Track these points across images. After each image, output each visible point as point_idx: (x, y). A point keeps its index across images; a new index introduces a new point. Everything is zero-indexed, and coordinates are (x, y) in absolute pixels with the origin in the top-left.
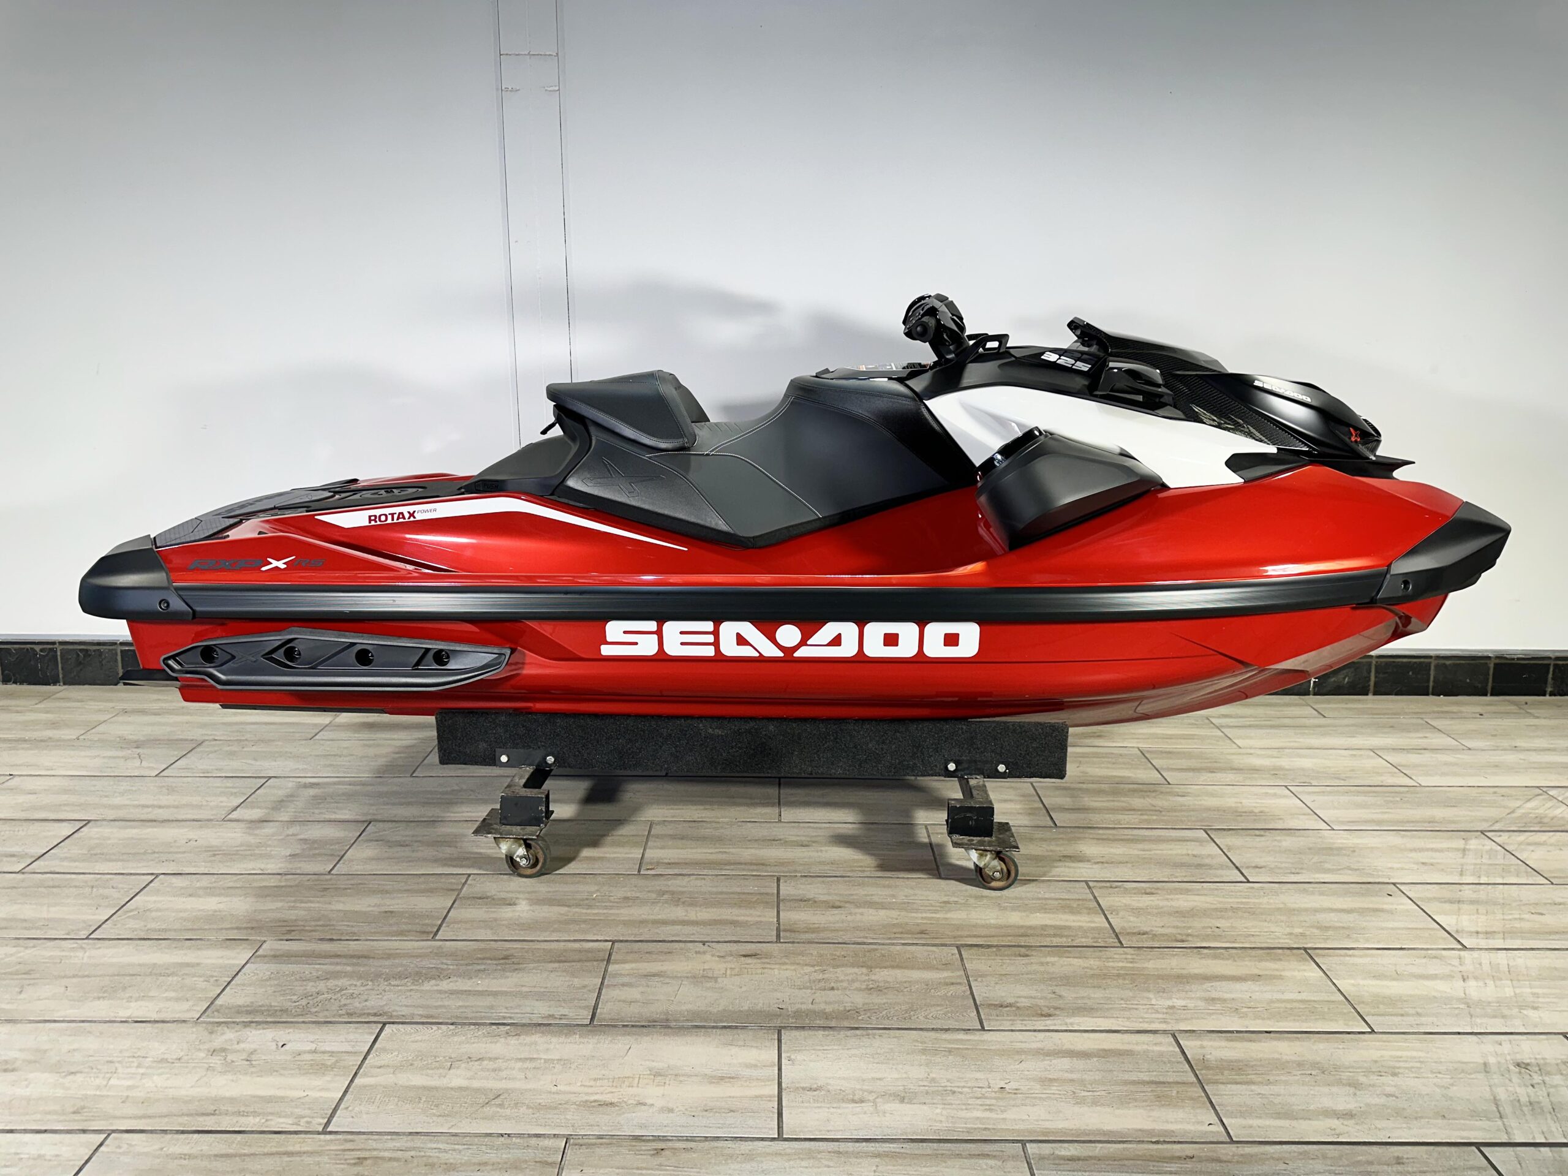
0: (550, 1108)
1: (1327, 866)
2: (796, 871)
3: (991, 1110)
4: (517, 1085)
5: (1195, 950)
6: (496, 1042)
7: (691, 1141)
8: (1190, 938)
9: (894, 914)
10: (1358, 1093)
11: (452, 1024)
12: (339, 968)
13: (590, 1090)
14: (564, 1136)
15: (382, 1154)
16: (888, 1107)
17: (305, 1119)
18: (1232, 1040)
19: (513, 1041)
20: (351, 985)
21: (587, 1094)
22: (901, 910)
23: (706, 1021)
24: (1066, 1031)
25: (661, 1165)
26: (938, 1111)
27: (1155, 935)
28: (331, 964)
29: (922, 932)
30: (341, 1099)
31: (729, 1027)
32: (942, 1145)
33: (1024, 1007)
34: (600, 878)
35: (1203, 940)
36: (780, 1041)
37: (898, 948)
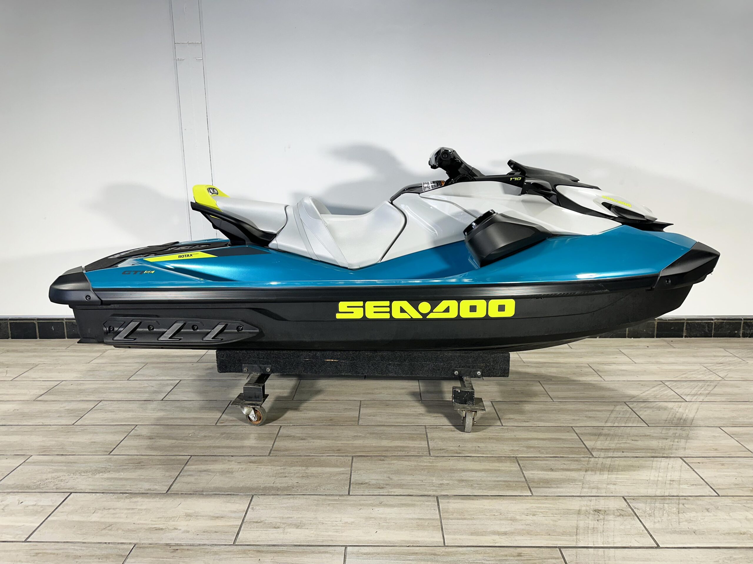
0: (133, 531)
1: (543, 418)
2: (291, 423)
3: (337, 532)
4: (121, 520)
5: (464, 458)
6: (119, 501)
7: (192, 546)
8: (464, 452)
9: (329, 442)
10: (513, 523)
11: (103, 493)
12: (61, 468)
13: (154, 523)
14: (134, 543)
15: (48, 551)
16: (289, 530)
17: (19, 536)
18: (463, 500)
19: (127, 501)
20: (62, 476)
21: (152, 524)
22: (332, 440)
23: (220, 492)
24: (387, 495)
25: (173, 557)
26: (312, 532)
27: (448, 450)
28: (58, 466)
29: (339, 450)
30: (39, 527)
31: (230, 494)
32: (308, 547)
33: (372, 484)
34: (196, 427)
35: (470, 453)
36: (251, 500)
37: (324, 457)
